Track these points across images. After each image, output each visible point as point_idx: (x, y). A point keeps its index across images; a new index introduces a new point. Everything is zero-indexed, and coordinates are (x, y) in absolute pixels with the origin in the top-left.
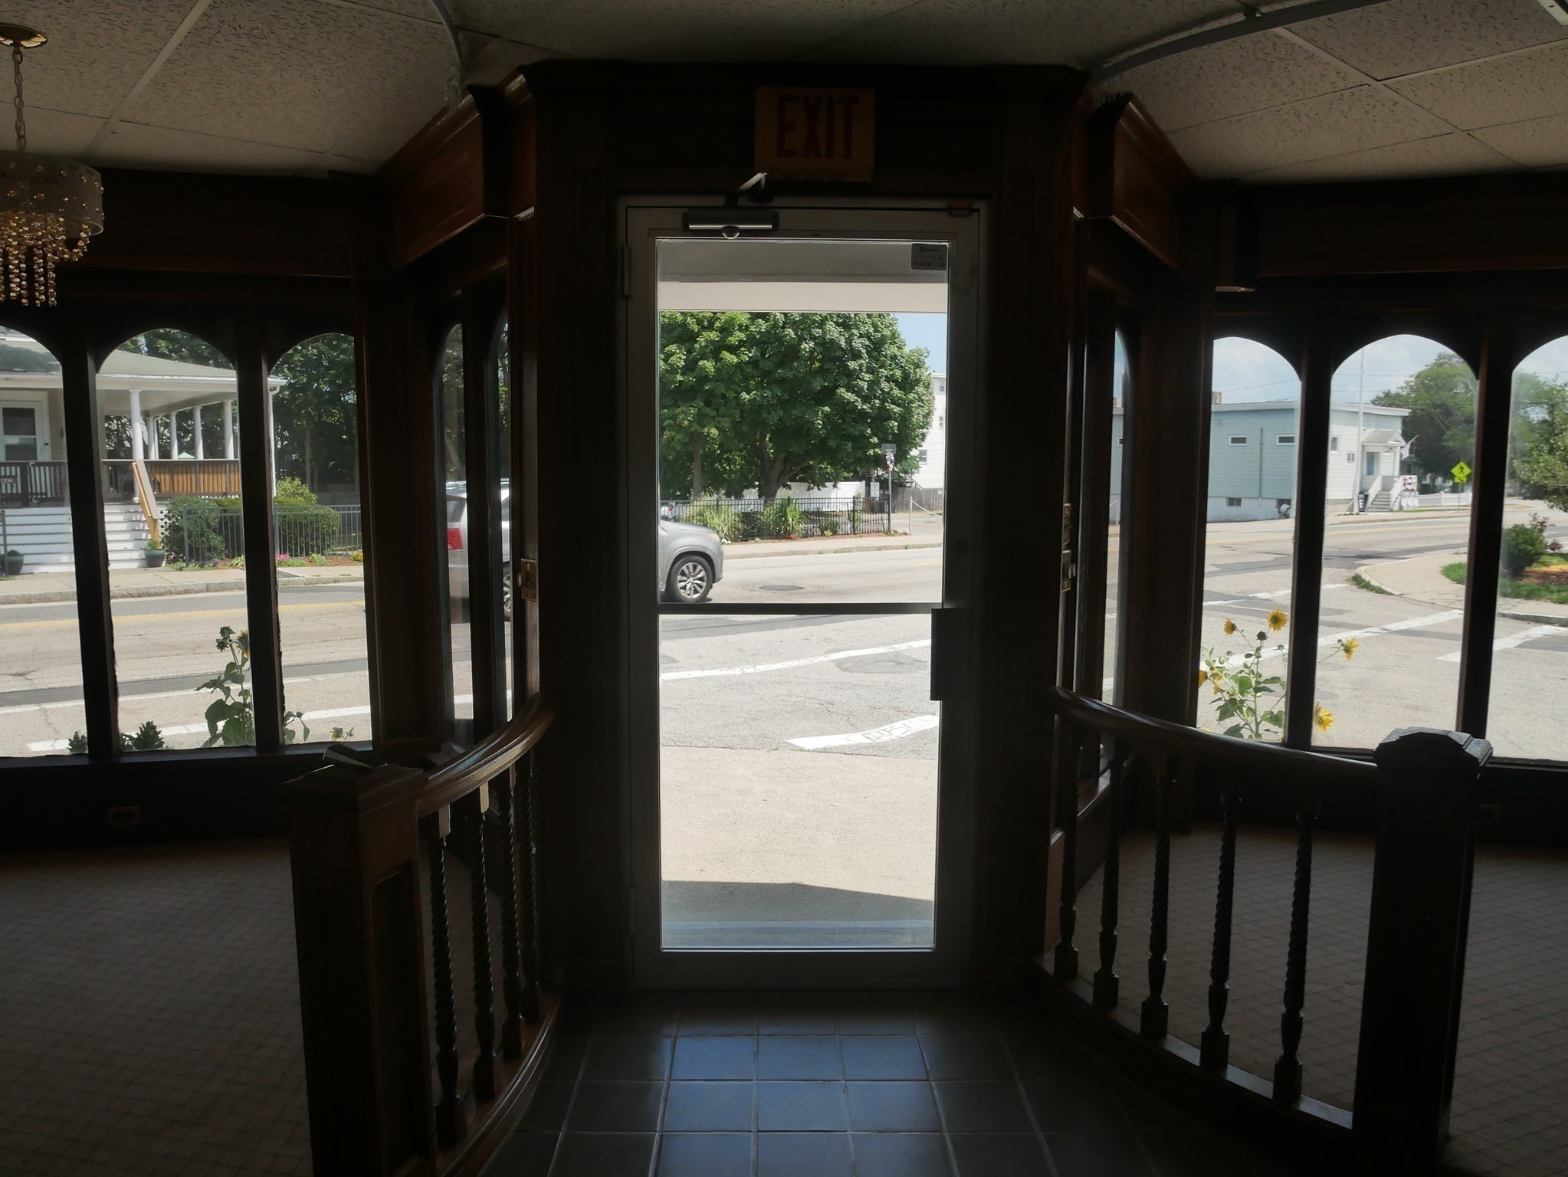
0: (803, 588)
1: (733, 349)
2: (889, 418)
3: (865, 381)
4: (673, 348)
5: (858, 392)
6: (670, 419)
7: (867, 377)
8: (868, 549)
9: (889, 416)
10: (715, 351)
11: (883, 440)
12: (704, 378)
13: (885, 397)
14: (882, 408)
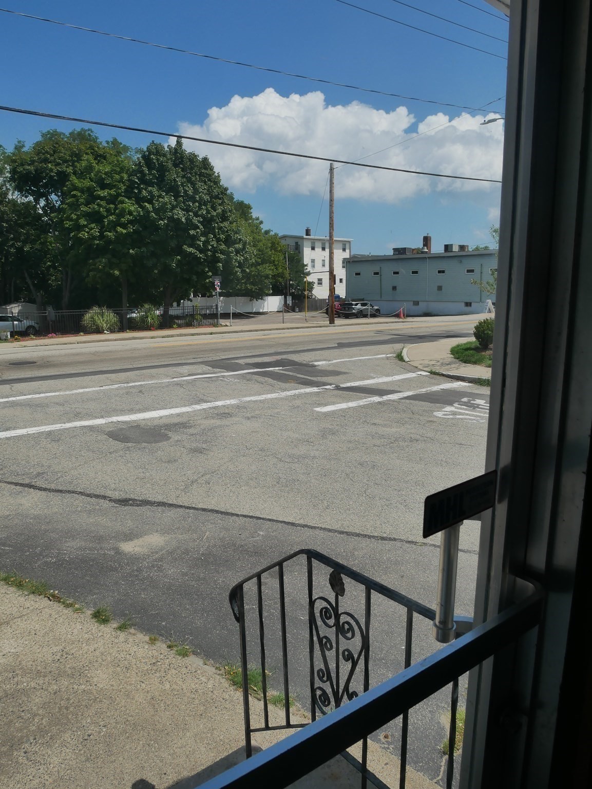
0: (36, 362)
1: (124, 226)
2: (219, 262)
3: (201, 241)
4: (93, 225)
5: (198, 248)
6: (93, 265)
7: (203, 239)
8: (185, 335)
9: (218, 260)
10: (113, 226)
11: (215, 273)
12: (109, 242)
13: (215, 250)
14: (214, 255)
